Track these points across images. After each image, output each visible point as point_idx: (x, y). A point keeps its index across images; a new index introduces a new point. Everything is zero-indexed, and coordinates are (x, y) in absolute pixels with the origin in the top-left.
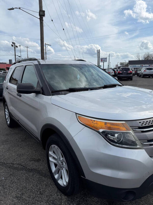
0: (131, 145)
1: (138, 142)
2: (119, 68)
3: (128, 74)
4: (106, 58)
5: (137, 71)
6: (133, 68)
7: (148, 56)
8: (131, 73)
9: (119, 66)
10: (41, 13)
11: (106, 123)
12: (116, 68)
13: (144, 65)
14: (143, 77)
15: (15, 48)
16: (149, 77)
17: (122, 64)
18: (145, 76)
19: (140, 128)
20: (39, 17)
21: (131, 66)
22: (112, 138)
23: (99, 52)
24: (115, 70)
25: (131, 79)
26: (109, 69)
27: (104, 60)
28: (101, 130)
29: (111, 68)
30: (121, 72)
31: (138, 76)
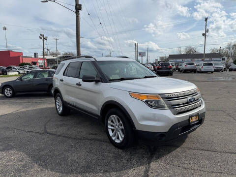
0: (162, 108)
1: (166, 106)
2: (159, 62)
3: (167, 68)
4: (145, 53)
5: (178, 66)
6: (174, 63)
7: (190, 50)
8: (171, 68)
9: (159, 60)
10: (78, 7)
11: (147, 96)
12: (156, 63)
13: (185, 60)
14: (184, 73)
15: (43, 40)
16: (191, 73)
17: (162, 58)
18: (186, 71)
19: (167, 98)
20: (75, 11)
21: (172, 60)
22: (151, 104)
23: (136, 46)
24: (155, 65)
25: (172, 75)
26: (148, 63)
27: (142, 54)
28: (144, 100)
29: (150, 63)
30: (160, 67)
31: (179, 71)
